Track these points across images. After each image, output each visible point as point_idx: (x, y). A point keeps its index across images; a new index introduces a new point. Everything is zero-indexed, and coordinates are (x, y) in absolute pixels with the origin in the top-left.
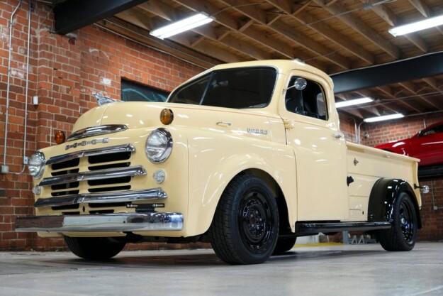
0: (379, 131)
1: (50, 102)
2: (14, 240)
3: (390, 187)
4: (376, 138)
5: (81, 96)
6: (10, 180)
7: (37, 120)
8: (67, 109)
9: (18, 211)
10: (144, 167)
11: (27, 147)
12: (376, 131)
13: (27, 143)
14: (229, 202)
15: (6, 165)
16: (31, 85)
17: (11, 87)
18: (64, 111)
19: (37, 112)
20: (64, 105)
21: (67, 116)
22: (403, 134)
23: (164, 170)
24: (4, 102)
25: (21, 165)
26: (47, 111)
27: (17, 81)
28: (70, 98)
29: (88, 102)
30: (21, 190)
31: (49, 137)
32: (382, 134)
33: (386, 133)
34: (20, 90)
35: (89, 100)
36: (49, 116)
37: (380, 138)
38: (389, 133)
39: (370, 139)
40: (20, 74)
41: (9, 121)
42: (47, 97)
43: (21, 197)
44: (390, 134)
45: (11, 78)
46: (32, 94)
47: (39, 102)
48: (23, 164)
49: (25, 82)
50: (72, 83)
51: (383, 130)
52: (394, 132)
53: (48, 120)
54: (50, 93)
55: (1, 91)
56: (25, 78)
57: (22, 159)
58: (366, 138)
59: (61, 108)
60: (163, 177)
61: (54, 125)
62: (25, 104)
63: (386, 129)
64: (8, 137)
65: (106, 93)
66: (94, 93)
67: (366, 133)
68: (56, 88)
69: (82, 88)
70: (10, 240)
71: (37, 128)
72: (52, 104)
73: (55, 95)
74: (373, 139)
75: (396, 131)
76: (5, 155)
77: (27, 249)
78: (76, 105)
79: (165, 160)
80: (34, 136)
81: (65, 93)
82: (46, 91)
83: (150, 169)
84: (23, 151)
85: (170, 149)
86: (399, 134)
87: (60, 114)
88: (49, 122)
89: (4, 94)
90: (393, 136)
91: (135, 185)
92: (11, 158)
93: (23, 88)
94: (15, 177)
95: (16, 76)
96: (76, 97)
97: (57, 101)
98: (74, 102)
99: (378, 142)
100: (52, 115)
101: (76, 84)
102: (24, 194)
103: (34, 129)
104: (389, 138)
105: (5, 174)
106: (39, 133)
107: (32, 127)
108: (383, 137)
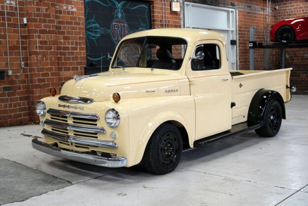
0: (286, 4)
1: (35, 20)
2: (21, 118)
3: (265, 97)
4: (283, 10)
5: (56, 12)
6: (14, 79)
7: (27, 34)
8: (47, 24)
9: (21, 99)
10: (105, 128)
11: (22, 55)
12: (284, 4)
13: (22, 52)
14: (152, 144)
15: (11, 70)
16: (21, 9)
17: (7, 12)
18: (45, 26)
19: (26, 29)
20: (45, 21)
21: (48, 29)
22: (305, 7)
23: (115, 132)
24: (4, 25)
25: (20, 68)
26: (34, 28)
27: (11, 8)
28: (49, 16)
29: (61, 15)
30: (21, 85)
31: (36, 47)
32: (288, 7)
33: (291, 6)
34: (13, 14)
35: (61, 14)
36: (36, 31)
37: (286, 10)
38: (293, 6)
39: (278, 10)
40: (12, 2)
41: (9, 38)
42: (33, 17)
43: (22, 90)
44: (295, 7)
45: (7, 6)
46: (22, 16)
47: (28, 21)
48: (21, 67)
49: (17, 7)
50: (49, 4)
51: (289, 4)
52: (297, 5)
53: (35, 34)
54: (34, 14)
55: (1, 17)
56: (16, 5)
57: (20, 64)
58: (275, 9)
59: (43, 24)
60: (115, 135)
61: (39, 37)
62: (18, 24)
63: (291, 3)
64: (9, 50)
65: (73, 6)
66: (65, 8)
67: (276, 6)
68: (38, 10)
69: (56, 5)
70: (18, 118)
71: (28, 40)
72: (37, 22)
73: (38, 15)
74: (281, 10)
75: (299, 5)
76: (9, 62)
77: (29, 123)
78: (53, 20)
79: (117, 127)
80: (26, 47)
81: (45, 13)
82: (31, 13)
83: (109, 130)
84: (20, 58)
85: (118, 121)
86: (301, 8)
87: (43, 28)
88: (36, 35)
89: (4, 19)
90: (296, 8)
91: (100, 137)
92: (13, 64)
93: (16, 12)
94: (17, 77)
95: (10, 4)
96: (52, 13)
97: (39, 19)
98: (52, 18)
99: (284, 13)
100: (37, 30)
101: (52, 4)
102: (24, 87)
103: (26, 41)
104: (293, 10)
105: (10, 76)
106: (30, 44)
107: (25, 40)
108: (289, 9)
